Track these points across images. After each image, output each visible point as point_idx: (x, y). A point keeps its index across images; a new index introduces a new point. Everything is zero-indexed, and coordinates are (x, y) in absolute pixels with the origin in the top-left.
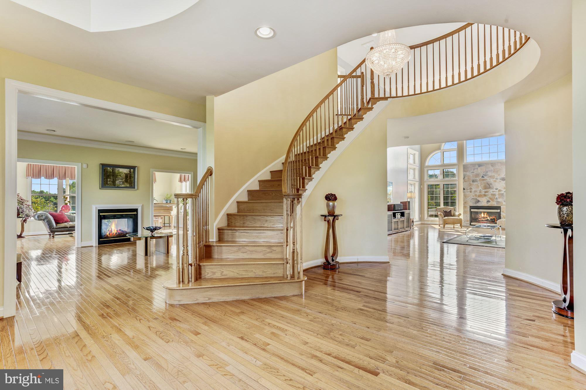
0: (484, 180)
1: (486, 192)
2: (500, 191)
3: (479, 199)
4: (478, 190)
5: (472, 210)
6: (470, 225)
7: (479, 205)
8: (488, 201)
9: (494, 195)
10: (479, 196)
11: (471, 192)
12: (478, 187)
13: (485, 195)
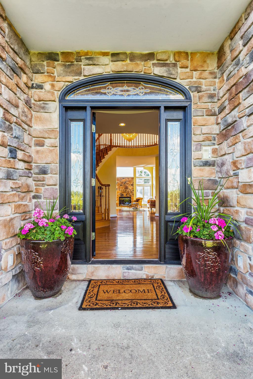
0: (125, 185)
1: (126, 190)
2: (131, 190)
3: (123, 193)
4: (123, 189)
5: (120, 199)
6: (119, 206)
7: (123, 196)
8: (126, 195)
9: (129, 192)
10: (123, 192)
11: (120, 190)
12: (122, 188)
13: (125, 192)
